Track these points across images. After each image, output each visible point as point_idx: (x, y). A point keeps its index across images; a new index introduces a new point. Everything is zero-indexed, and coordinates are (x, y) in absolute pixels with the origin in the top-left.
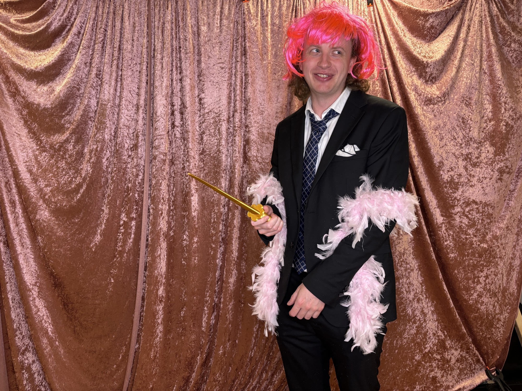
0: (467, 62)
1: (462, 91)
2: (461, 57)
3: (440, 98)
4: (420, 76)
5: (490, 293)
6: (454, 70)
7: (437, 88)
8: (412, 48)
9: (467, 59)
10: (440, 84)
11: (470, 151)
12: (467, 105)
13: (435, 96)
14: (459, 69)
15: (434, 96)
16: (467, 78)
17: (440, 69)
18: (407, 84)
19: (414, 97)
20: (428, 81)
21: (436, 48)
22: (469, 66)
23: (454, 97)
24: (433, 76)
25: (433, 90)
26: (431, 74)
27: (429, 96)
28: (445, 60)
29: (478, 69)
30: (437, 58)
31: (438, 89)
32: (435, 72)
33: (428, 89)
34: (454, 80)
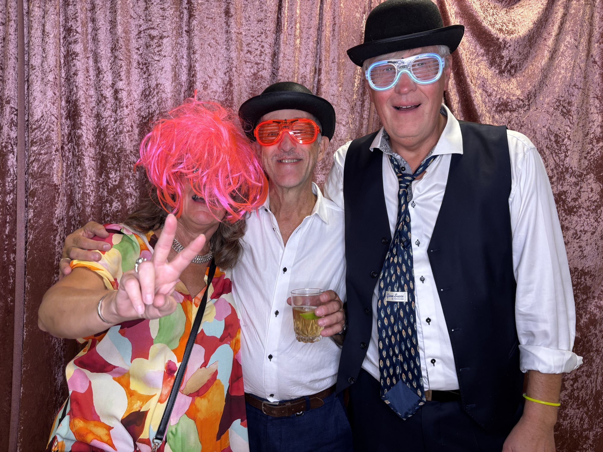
0: (568, 42)
1: (557, 89)
2: (558, 34)
3: (522, 100)
4: (492, 63)
5: (578, 401)
6: (547, 54)
7: (518, 84)
8: (480, 14)
9: (568, 39)
10: (522, 79)
11: (565, 189)
12: (564, 114)
13: (514, 98)
14: (554, 52)
15: (512, 97)
16: (567, 68)
17: (525, 52)
18: (470, 75)
19: (480, 98)
20: (504, 72)
21: (520, 17)
22: (571, 49)
23: (544, 100)
24: (513, 63)
25: (512, 87)
26: (510, 61)
27: (505, 97)
28: (533, 37)
29: (583, 55)
30: (521, 34)
31: (521, 85)
32: (516, 57)
33: (503, 86)
34: (546, 72)
